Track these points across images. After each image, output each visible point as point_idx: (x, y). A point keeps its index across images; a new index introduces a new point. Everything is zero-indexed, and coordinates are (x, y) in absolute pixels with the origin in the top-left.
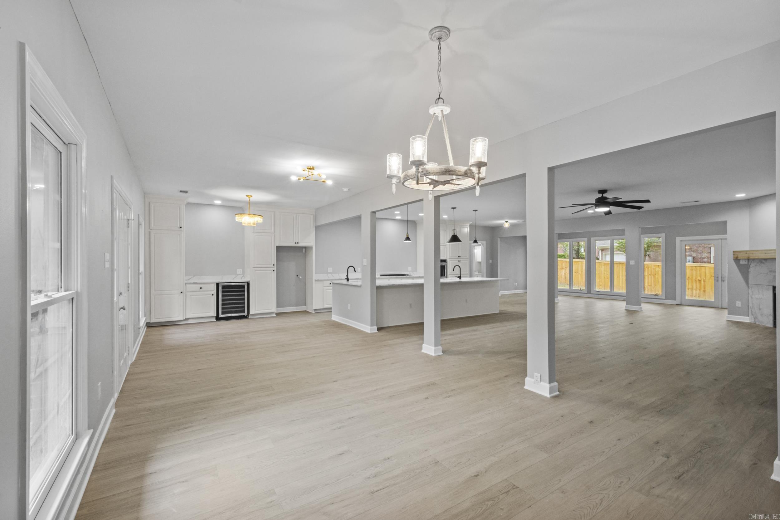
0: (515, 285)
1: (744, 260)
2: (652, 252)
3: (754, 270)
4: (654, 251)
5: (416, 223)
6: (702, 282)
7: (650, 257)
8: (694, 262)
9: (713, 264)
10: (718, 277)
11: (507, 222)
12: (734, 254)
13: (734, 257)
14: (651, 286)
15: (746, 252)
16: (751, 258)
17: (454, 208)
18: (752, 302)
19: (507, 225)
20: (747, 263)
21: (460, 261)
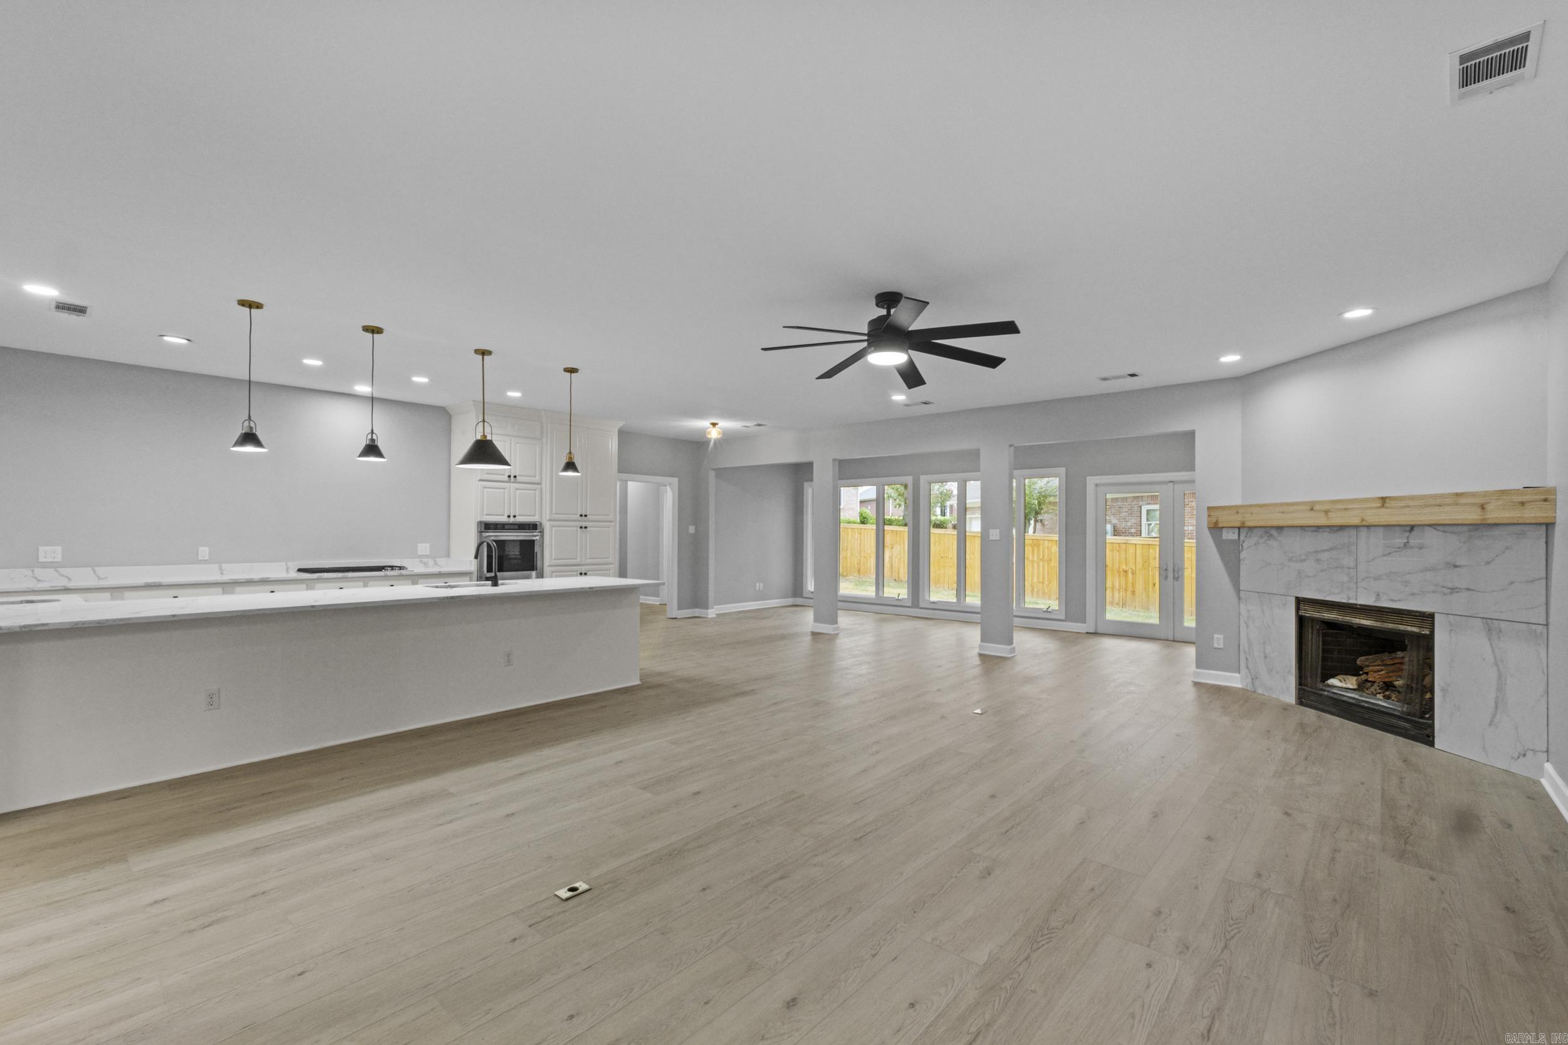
0: (757, 589)
1: (1230, 530)
2: (1046, 515)
3: (1252, 553)
4: (1051, 513)
5: (449, 414)
6: (1130, 575)
7: (1043, 525)
8: (1115, 535)
9: (1158, 539)
10: (1166, 570)
11: (714, 425)
12: (1209, 516)
13: (1209, 523)
14: (1043, 583)
15: (1236, 509)
16: (1248, 524)
17: (484, 353)
18: (1248, 636)
19: (714, 434)
20: (1236, 537)
21: (586, 527)
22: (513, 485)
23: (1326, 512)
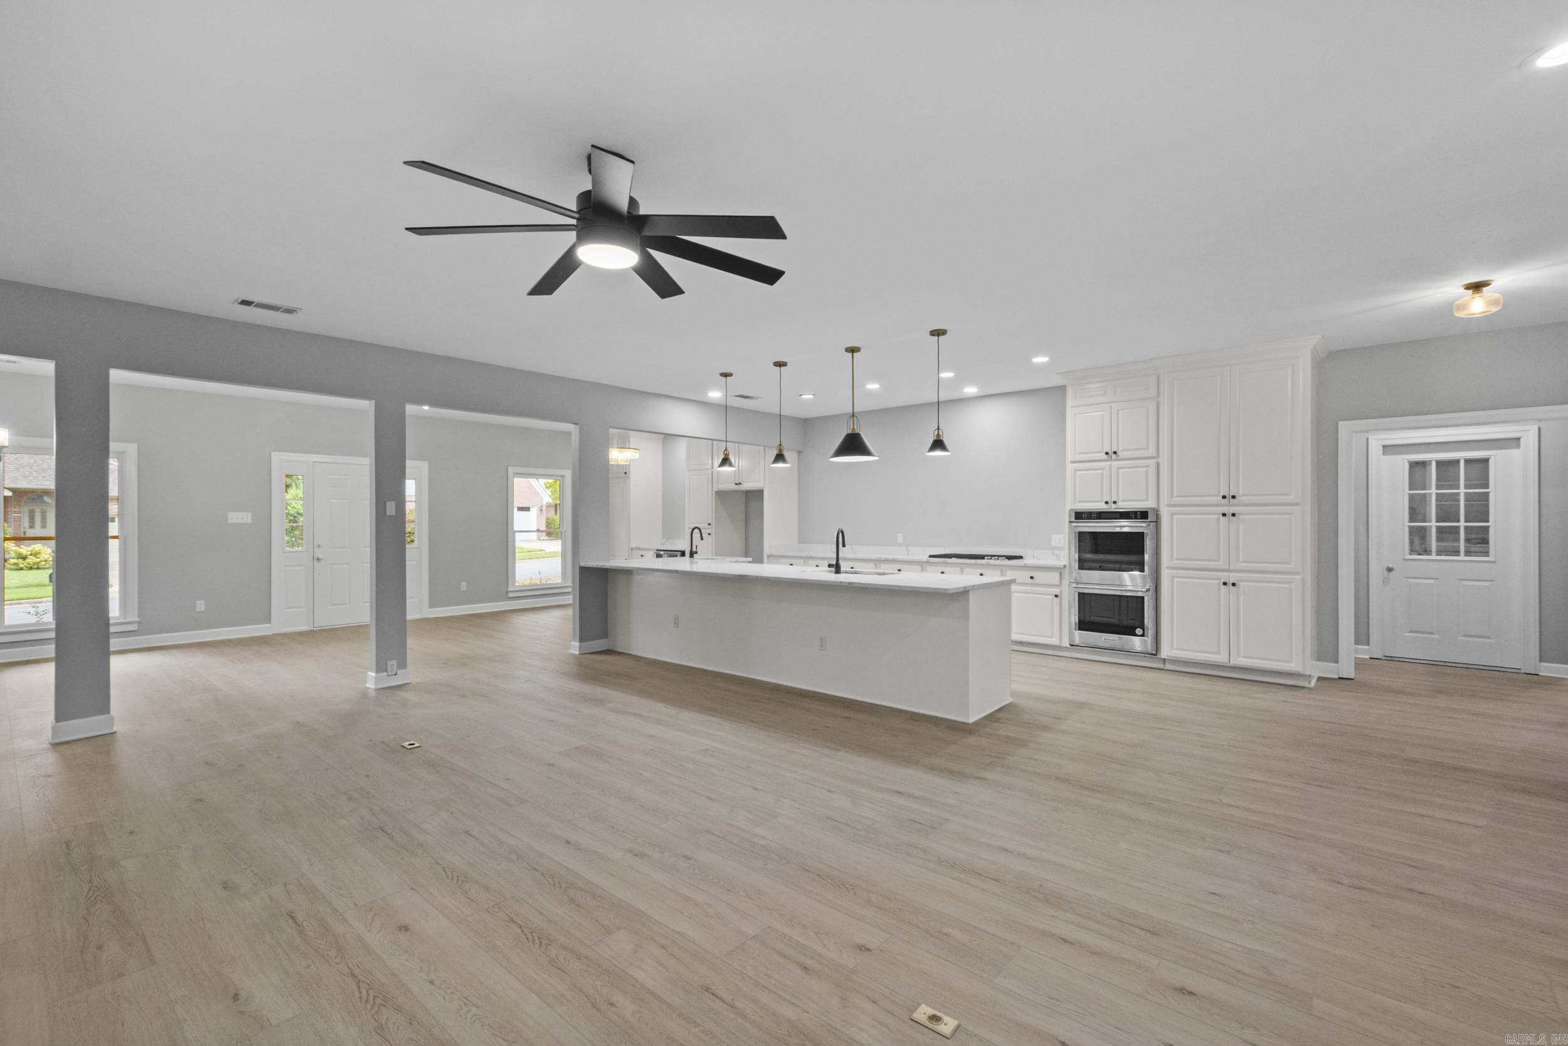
11: (1477, 287)
21: (1233, 515)
22: (1114, 463)
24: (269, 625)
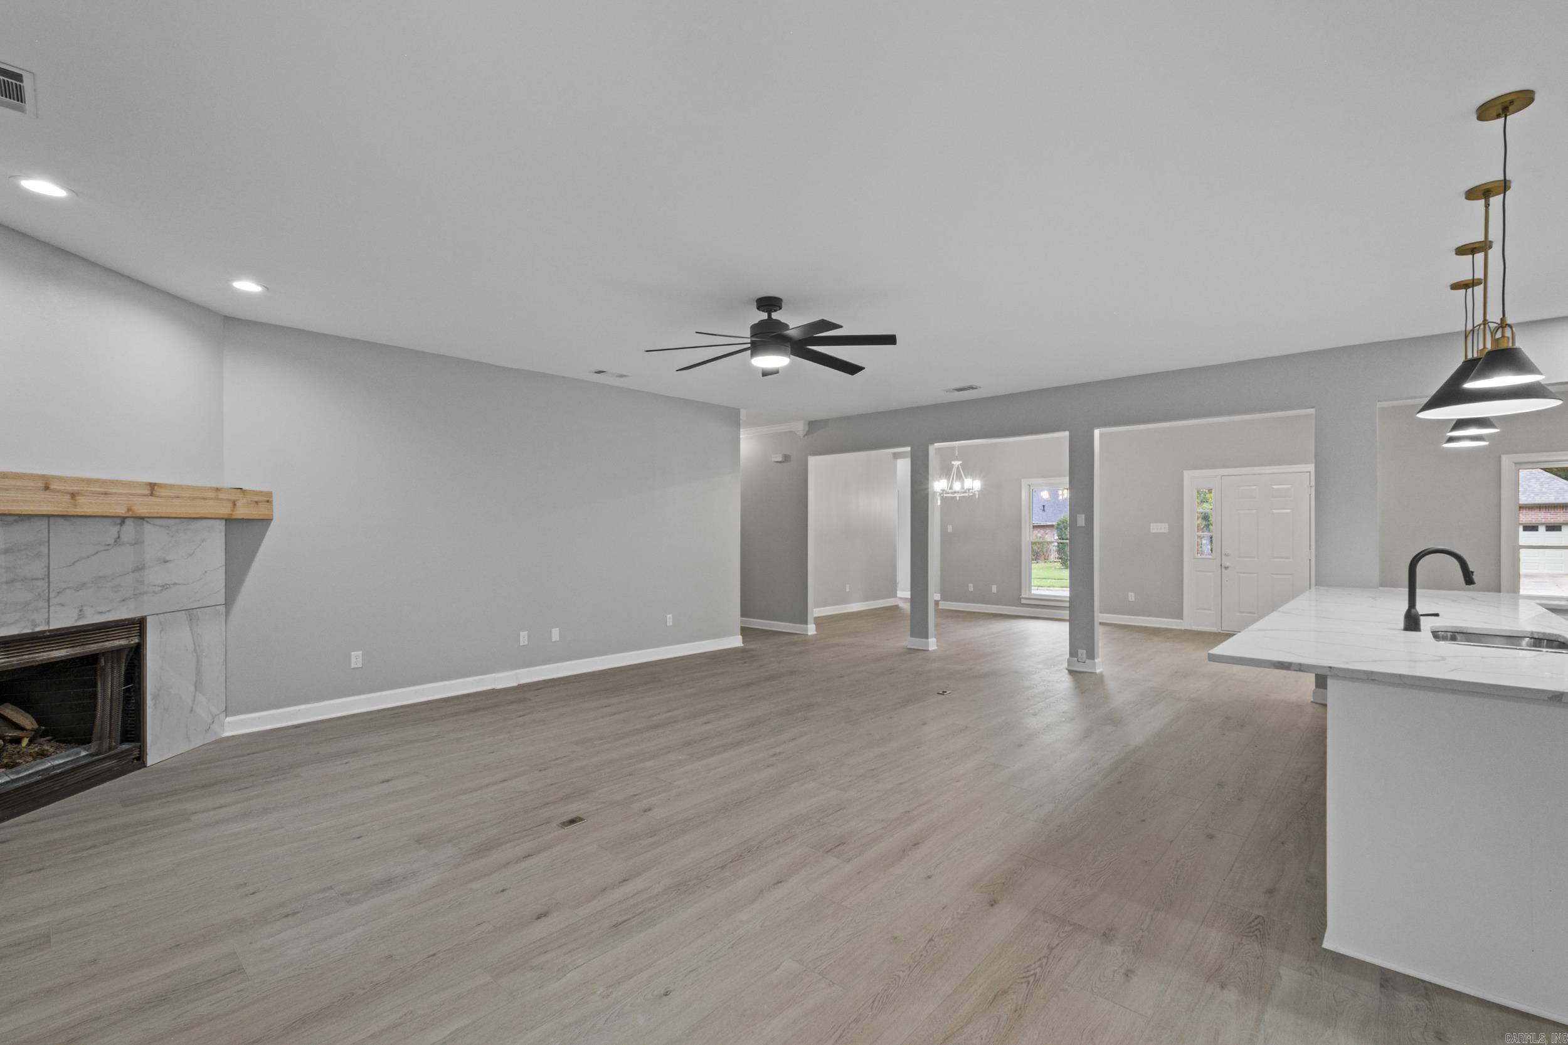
23: (73, 495)
24: (1181, 621)
